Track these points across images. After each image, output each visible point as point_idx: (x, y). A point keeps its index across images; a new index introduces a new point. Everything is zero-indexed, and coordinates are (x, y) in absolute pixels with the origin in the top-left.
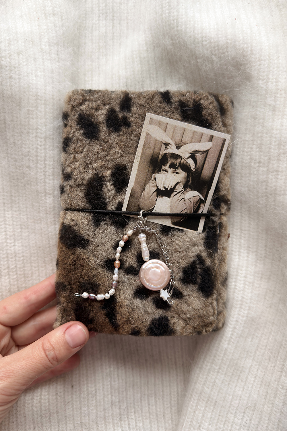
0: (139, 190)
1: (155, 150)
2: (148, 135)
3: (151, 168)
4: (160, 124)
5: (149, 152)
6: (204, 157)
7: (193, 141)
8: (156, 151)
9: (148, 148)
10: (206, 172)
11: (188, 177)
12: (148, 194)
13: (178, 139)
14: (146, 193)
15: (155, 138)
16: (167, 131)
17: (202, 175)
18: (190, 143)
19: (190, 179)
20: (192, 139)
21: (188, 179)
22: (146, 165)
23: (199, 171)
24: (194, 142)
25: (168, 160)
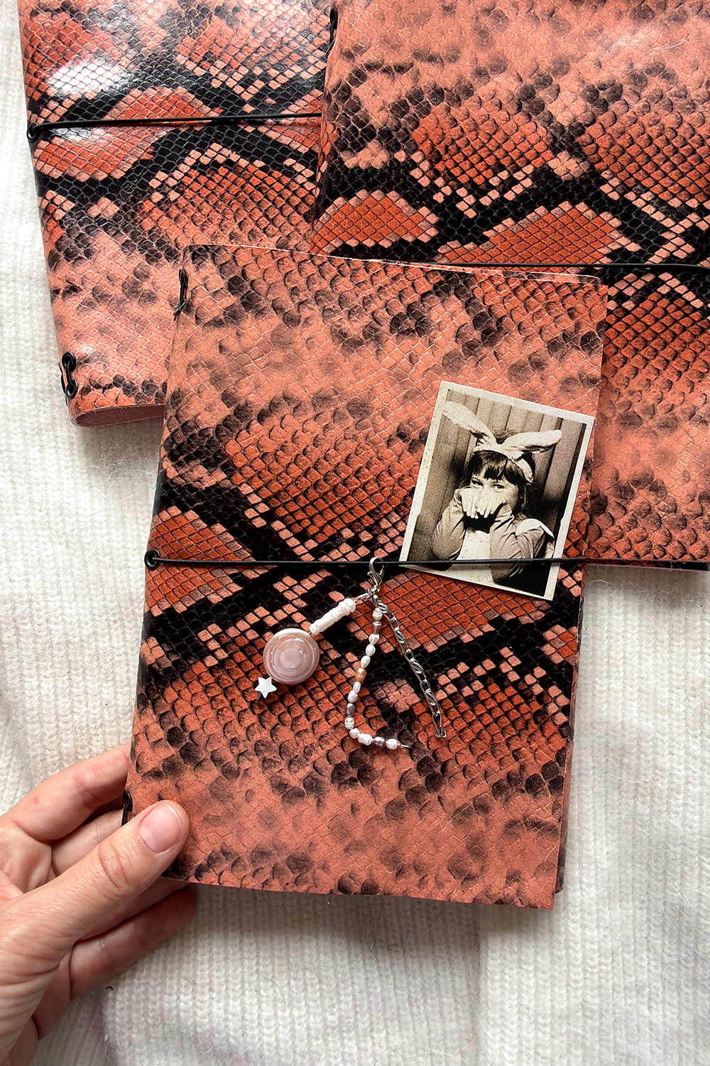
1: (459, 446)
2: (444, 418)
6: (549, 456)
8: (461, 447)
9: (446, 442)
10: (554, 484)
11: (520, 493)
12: (448, 526)
13: (499, 426)
14: (444, 525)
15: (457, 425)
17: (546, 489)
18: (522, 432)
19: (523, 496)
20: (524, 425)
21: (521, 498)
22: (442, 472)
23: (540, 483)
24: (529, 430)
25: (483, 463)
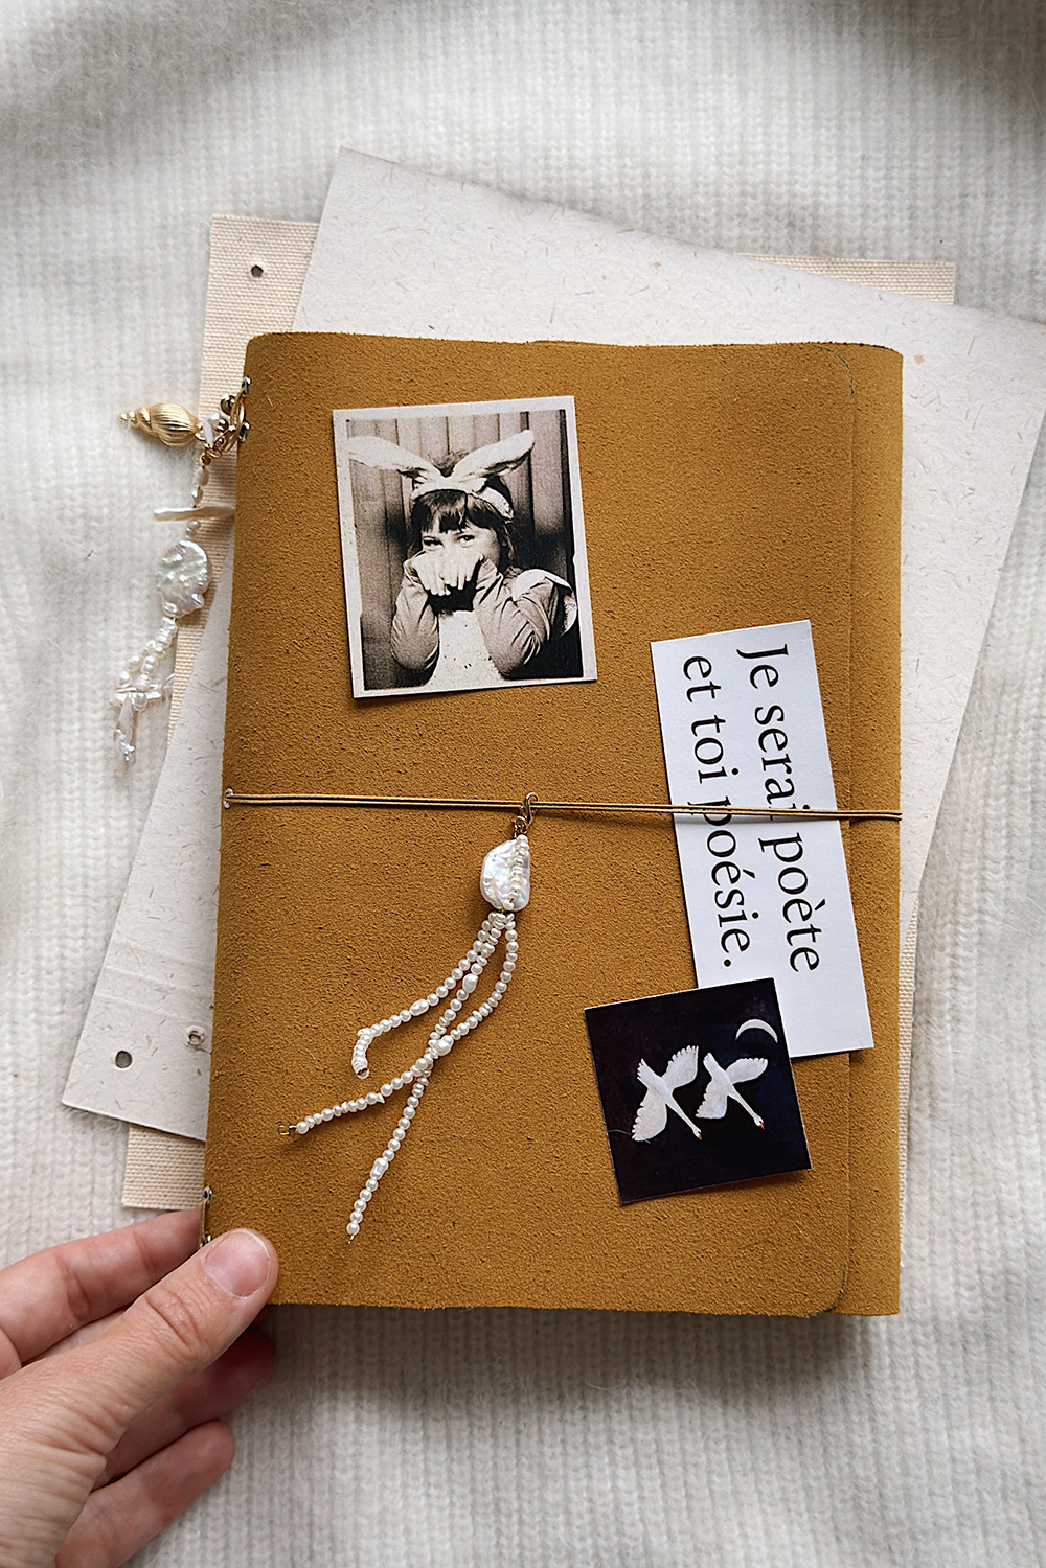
0: (379, 616)
1: (388, 498)
3: (393, 548)
4: (376, 428)
5: (374, 508)
6: (525, 472)
7: (479, 443)
8: (392, 498)
9: (367, 498)
10: (546, 509)
11: (500, 538)
12: (409, 618)
13: (438, 451)
14: (403, 619)
15: (375, 468)
16: (401, 440)
17: (537, 521)
18: (475, 449)
19: (507, 542)
20: (475, 439)
21: (504, 544)
22: (375, 543)
23: (525, 513)
25: (433, 512)
